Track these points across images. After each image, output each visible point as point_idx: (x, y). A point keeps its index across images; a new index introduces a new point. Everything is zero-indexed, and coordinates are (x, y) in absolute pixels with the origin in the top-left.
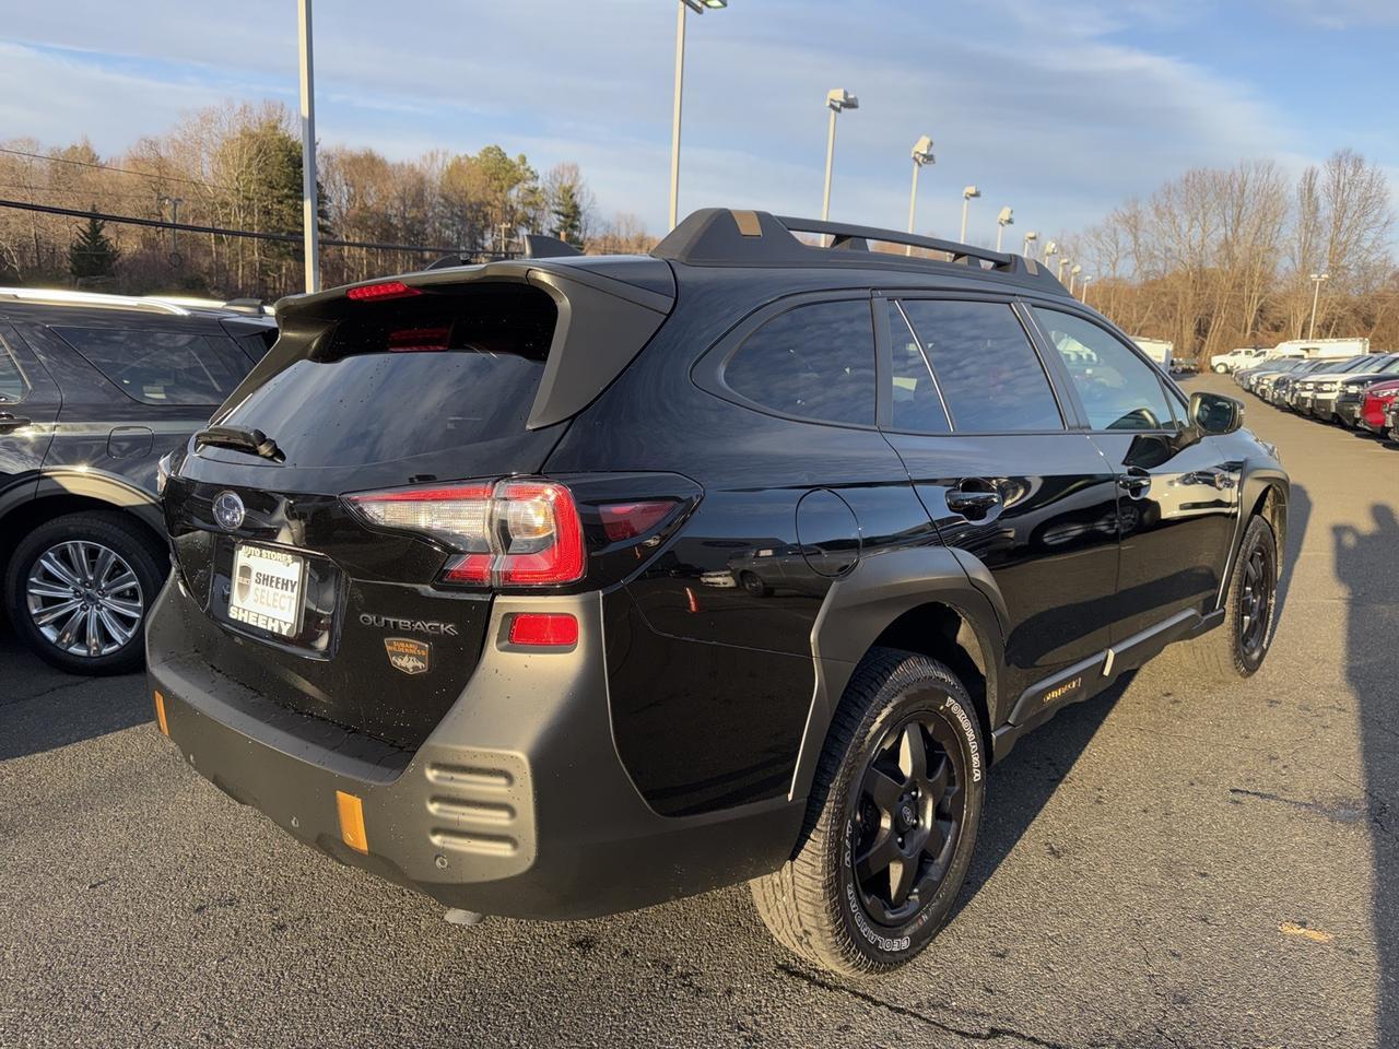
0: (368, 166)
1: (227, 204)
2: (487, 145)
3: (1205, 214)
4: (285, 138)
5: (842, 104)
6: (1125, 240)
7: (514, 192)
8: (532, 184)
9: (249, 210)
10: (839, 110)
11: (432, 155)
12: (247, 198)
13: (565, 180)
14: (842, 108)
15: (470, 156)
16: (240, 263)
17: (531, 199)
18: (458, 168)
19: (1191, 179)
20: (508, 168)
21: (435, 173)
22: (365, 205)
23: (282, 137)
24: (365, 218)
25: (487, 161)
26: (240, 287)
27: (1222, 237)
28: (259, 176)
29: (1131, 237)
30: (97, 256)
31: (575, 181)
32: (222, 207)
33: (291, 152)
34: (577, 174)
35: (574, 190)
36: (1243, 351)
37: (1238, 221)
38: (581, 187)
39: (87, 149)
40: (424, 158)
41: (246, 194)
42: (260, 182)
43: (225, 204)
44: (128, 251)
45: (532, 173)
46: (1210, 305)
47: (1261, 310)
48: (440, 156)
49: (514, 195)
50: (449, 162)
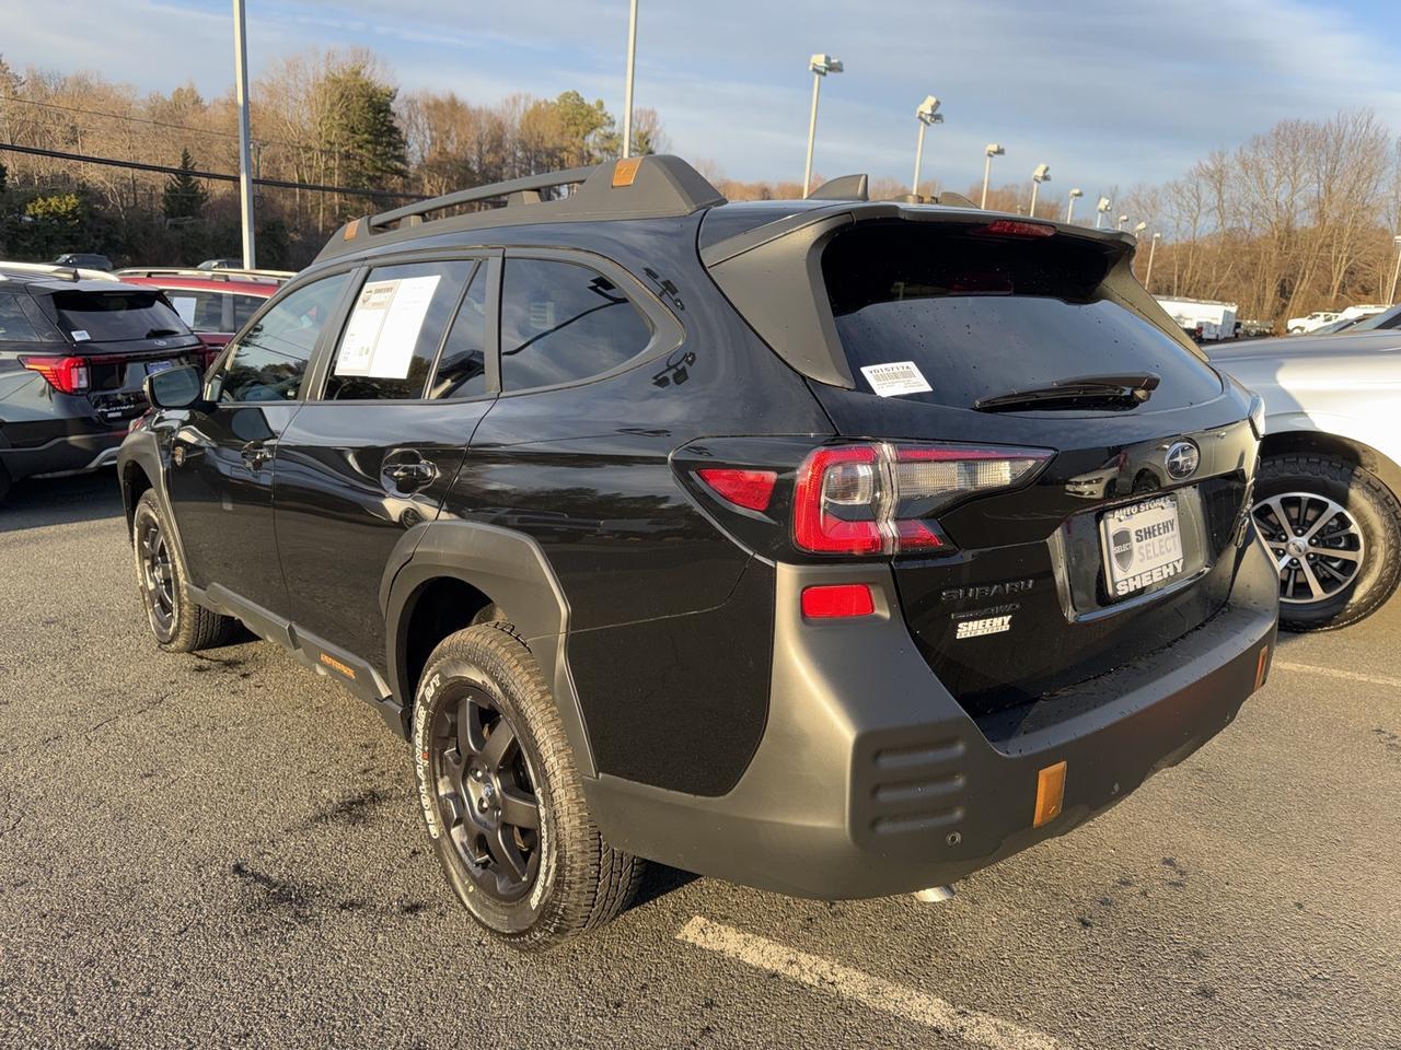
0: (448, 112)
1: (310, 148)
2: (566, 91)
3: (1295, 170)
4: (367, 84)
5: (826, 69)
6: (1209, 196)
7: (590, 139)
8: (608, 130)
9: (329, 154)
10: (824, 74)
11: (514, 100)
12: (329, 142)
13: (642, 126)
14: (828, 73)
15: (549, 101)
16: (321, 206)
17: (606, 145)
18: (537, 113)
19: (1282, 133)
20: (585, 113)
21: (515, 120)
22: (445, 149)
23: (364, 83)
24: (442, 162)
25: (565, 106)
26: (321, 229)
27: (1314, 195)
28: (341, 121)
29: (1215, 192)
30: (188, 197)
31: (652, 126)
32: (306, 152)
33: (371, 97)
34: (654, 120)
35: (651, 137)
36: (1322, 314)
37: (1331, 177)
38: (657, 134)
39: (192, 92)
40: (507, 102)
41: (328, 138)
42: (343, 127)
43: (308, 149)
44: (217, 193)
45: (609, 118)
46: (1295, 265)
47: (1350, 272)
48: (522, 100)
49: (592, 140)
50: (531, 106)
